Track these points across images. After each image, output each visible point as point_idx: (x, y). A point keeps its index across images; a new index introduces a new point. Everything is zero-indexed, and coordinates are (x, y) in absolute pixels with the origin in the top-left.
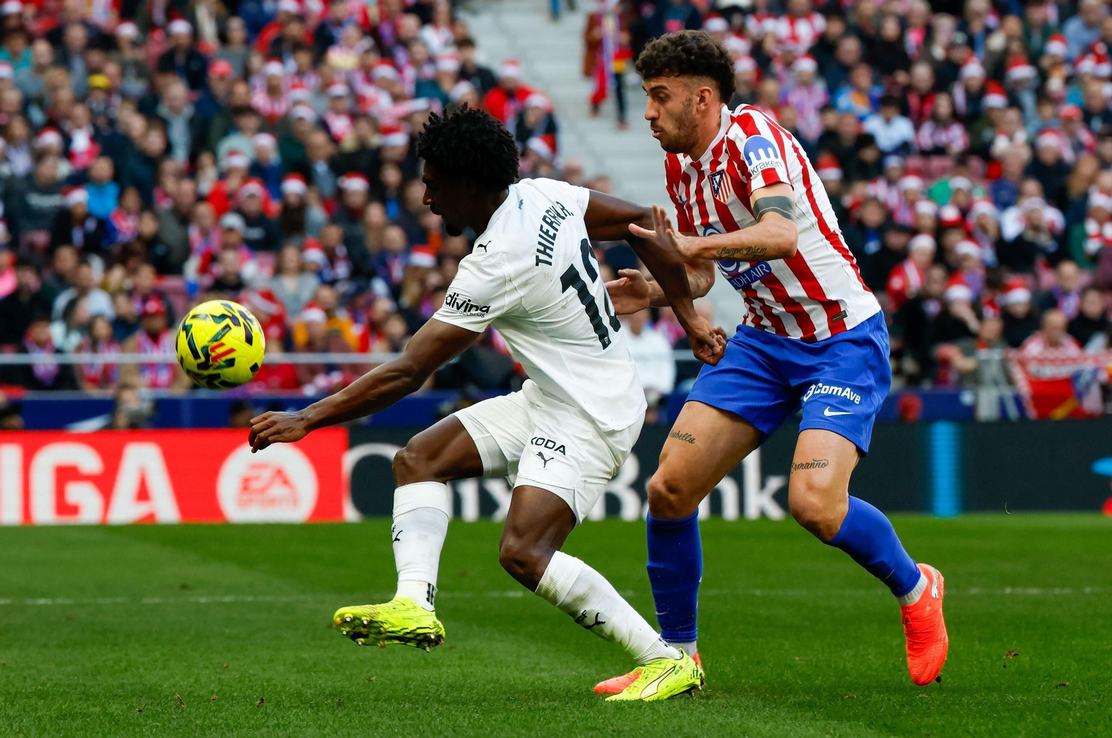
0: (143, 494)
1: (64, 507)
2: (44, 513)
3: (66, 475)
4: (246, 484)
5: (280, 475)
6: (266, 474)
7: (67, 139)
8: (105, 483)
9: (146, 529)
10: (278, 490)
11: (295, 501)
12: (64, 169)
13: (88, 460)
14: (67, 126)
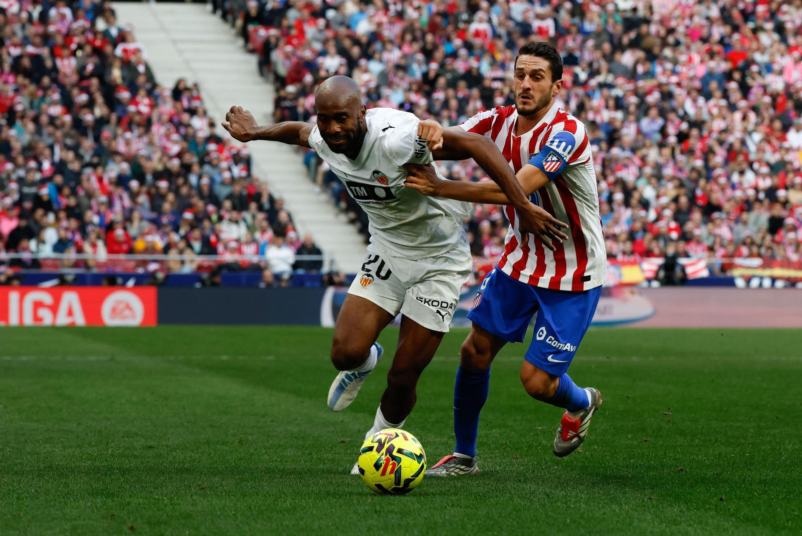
0: (70, 313)
1: (37, 318)
2: (28, 320)
3: (38, 305)
4: (114, 310)
5: (128, 307)
6: (122, 306)
7: (40, 164)
8: (54, 309)
9: (71, 329)
10: (127, 313)
11: (134, 317)
12: (38, 176)
13: (47, 298)
14: (41, 158)
